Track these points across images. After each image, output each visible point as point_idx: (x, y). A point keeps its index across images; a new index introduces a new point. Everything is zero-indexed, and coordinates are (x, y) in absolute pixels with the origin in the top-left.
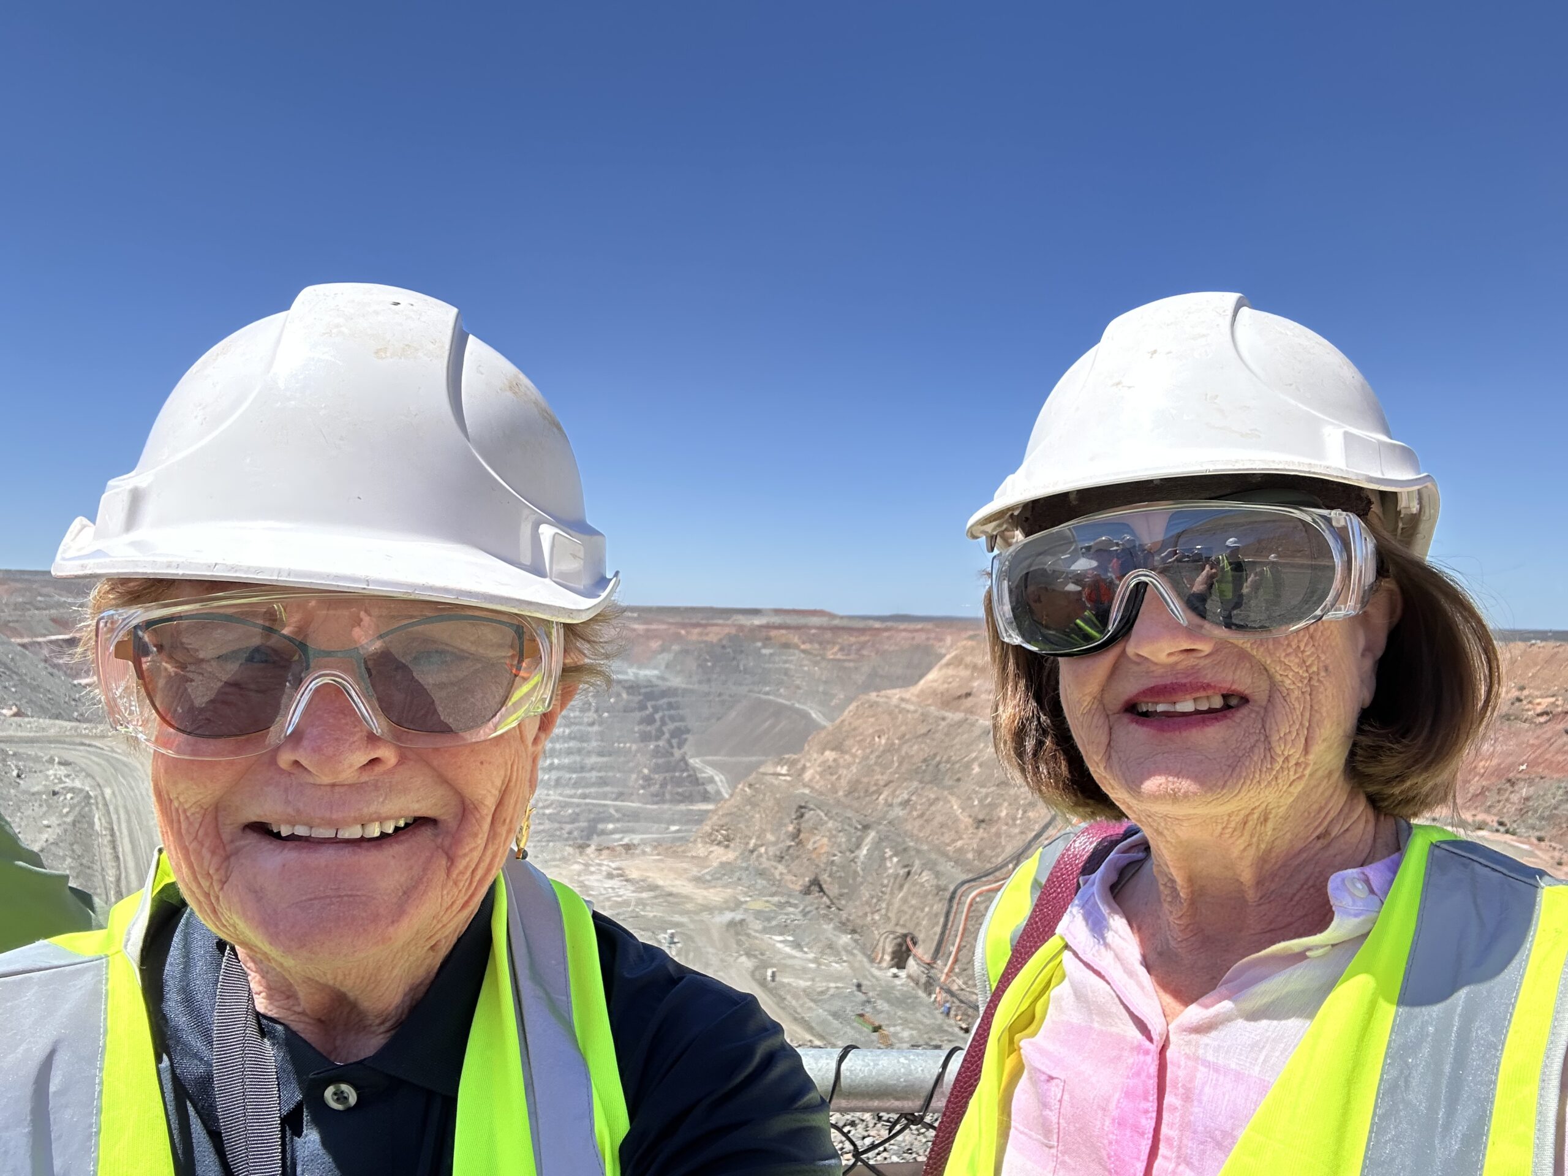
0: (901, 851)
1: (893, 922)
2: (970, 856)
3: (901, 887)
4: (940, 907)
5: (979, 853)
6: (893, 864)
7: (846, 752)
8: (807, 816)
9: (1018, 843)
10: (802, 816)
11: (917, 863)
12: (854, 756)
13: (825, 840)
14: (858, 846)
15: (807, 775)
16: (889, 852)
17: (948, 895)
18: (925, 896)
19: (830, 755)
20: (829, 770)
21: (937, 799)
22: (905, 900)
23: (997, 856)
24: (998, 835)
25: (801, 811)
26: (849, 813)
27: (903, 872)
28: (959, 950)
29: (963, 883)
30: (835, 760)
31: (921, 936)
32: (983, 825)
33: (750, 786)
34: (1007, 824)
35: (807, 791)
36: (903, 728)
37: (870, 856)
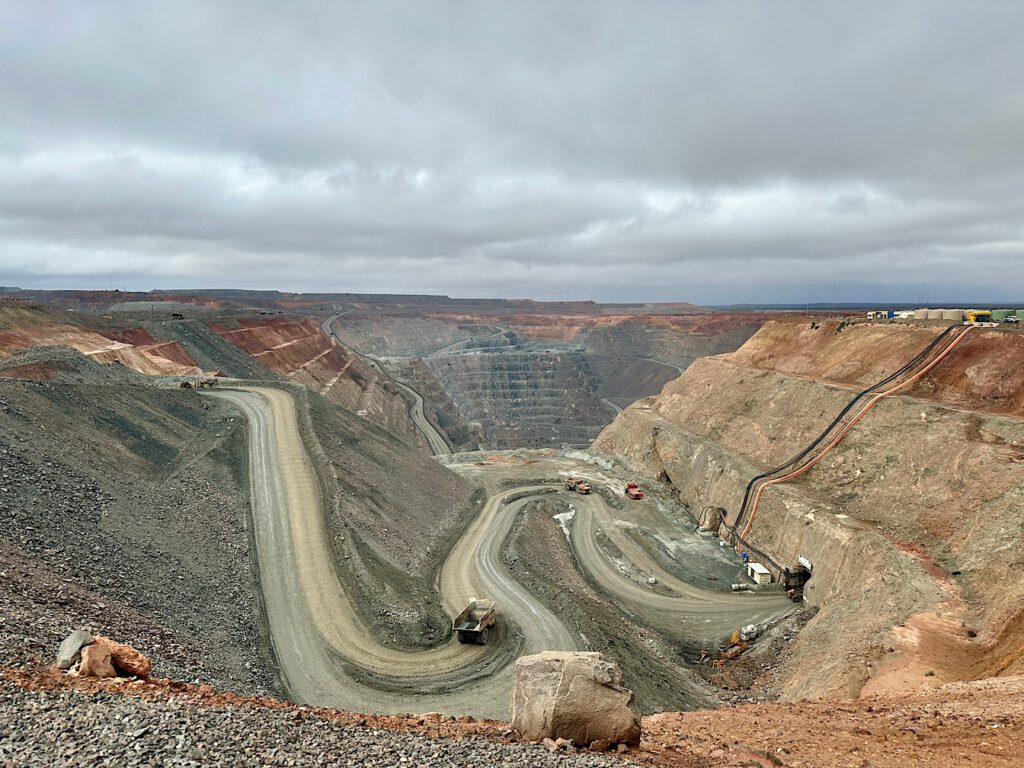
0: (719, 457)
1: (712, 500)
2: (764, 461)
3: (717, 479)
4: (741, 493)
5: (771, 459)
6: (713, 467)
7: (687, 395)
8: (660, 434)
9: (797, 452)
10: (657, 434)
11: (728, 465)
12: (692, 397)
13: (671, 449)
14: (692, 454)
15: (662, 409)
16: (710, 458)
17: (747, 485)
18: (732, 486)
19: (676, 397)
20: (674, 405)
21: (745, 425)
22: (719, 488)
23: (783, 460)
24: (784, 448)
25: (656, 432)
26: (687, 433)
27: (719, 470)
28: (753, 519)
29: (757, 478)
30: (679, 400)
31: (729, 510)
32: (774, 442)
33: (625, 415)
34: (790, 441)
35: (661, 419)
36: (725, 379)
37: (698, 460)
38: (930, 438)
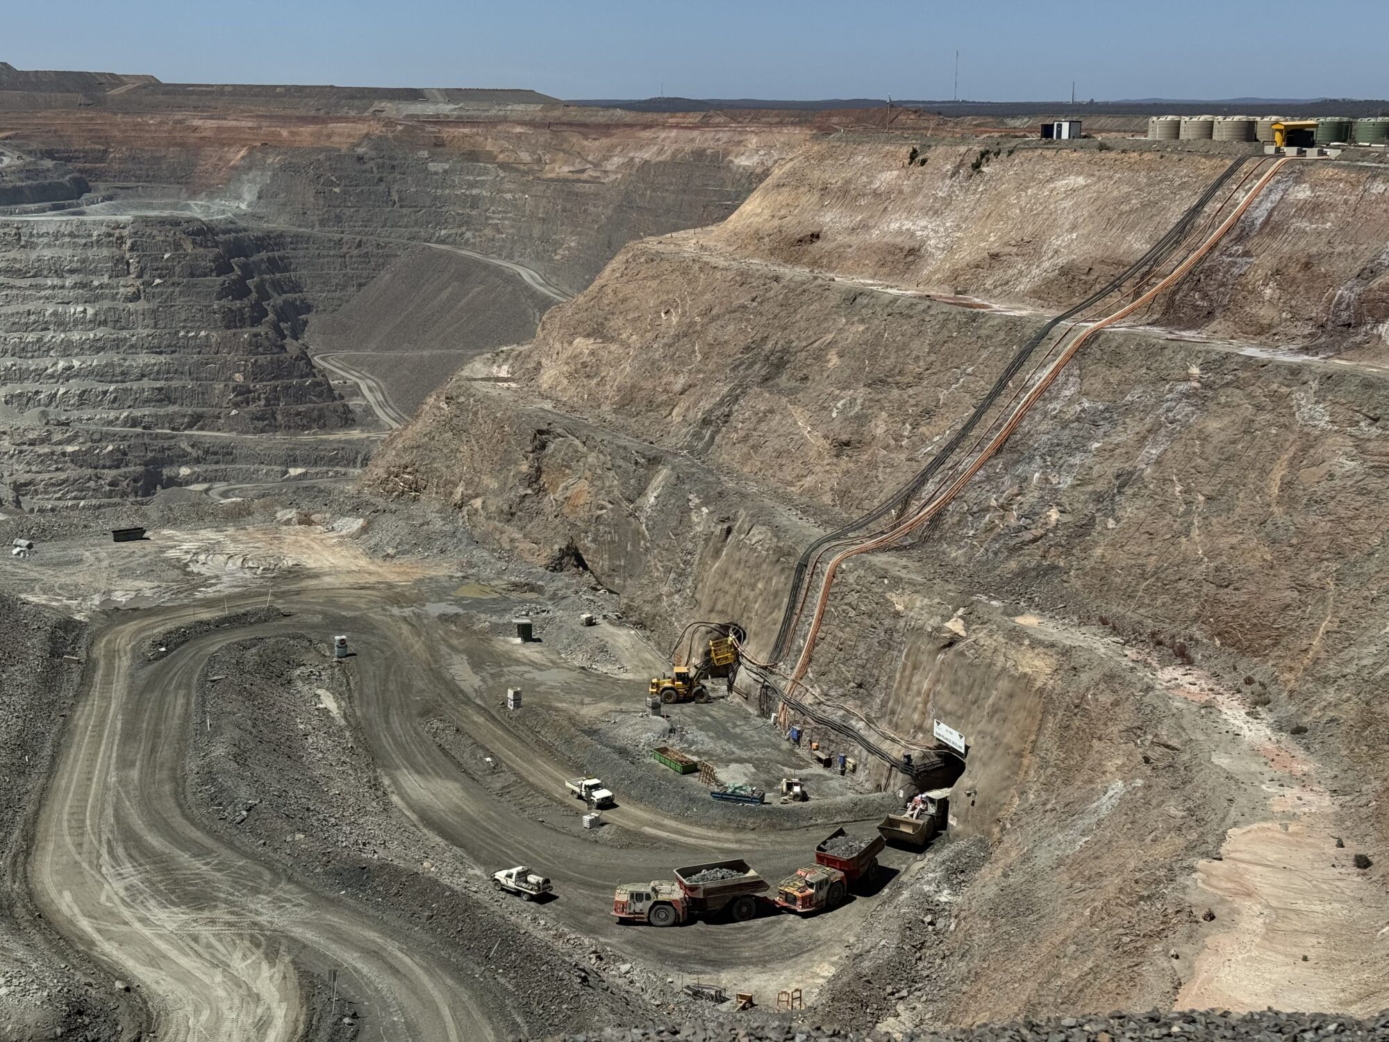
0: (715, 497)
1: (706, 604)
2: (827, 499)
3: (717, 553)
4: (781, 582)
5: (843, 495)
6: (702, 519)
7: (612, 340)
8: (551, 447)
9: (906, 475)
10: (543, 446)
11: (742, 513)
12: (625, 345)
13: (584, 485)
14: (641, 492)
15: (547, 378)
16: (695, 500)
17: (794, 562)
18: (758, 566)
19: (583, 345)
20: (583, 370)
21: (772, 411)
22: (724, 573)
23: (872, 497)
24: (872, 465)
25: (541, 439)
26: (624, 440)
27: (718, 529)
28: (814, 644)
29: (820, 543)
30: (593, 353)
31: (752, 627)
32: (848, 450)
33: (449, 399)
34: (886, 447)
35: (548, 405)
36: (708, 296)
37: (662, 506)
38: (1213, 425)
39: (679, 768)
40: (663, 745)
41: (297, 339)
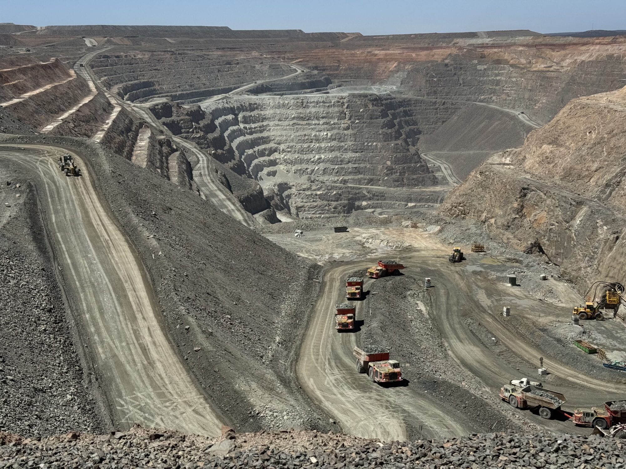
0: (611, 221)
1: (604, 273)
3: (611, 249)
6: (603, 232)
7: (561, 146)
8: (529, 196)
10: (525, 195)
11: (625, 230)
12: (568, 148)
13: (544, 214)
14: (573, 218)
15: (528, 164)
16: (600, 223)
19: (547, 148)
20: (546, 160)
22: (614, 259)
25: (524, 191)
26: (565, 193)
27: (612, 237)
30: (551, 152)
33: (481, 173)
35: (528, 176)
36: (611, 125)
37: (583, 225)
39: (587, 351)
40: (579, 339)
41: (414, 146)
